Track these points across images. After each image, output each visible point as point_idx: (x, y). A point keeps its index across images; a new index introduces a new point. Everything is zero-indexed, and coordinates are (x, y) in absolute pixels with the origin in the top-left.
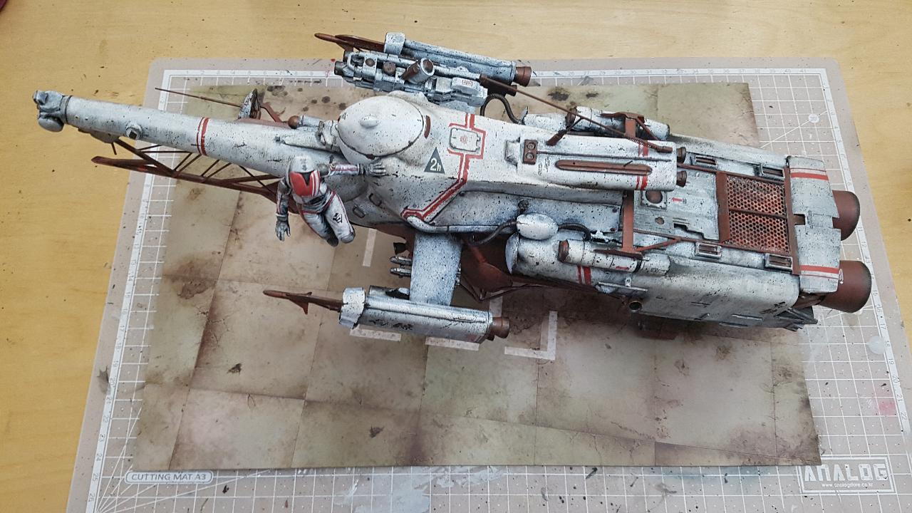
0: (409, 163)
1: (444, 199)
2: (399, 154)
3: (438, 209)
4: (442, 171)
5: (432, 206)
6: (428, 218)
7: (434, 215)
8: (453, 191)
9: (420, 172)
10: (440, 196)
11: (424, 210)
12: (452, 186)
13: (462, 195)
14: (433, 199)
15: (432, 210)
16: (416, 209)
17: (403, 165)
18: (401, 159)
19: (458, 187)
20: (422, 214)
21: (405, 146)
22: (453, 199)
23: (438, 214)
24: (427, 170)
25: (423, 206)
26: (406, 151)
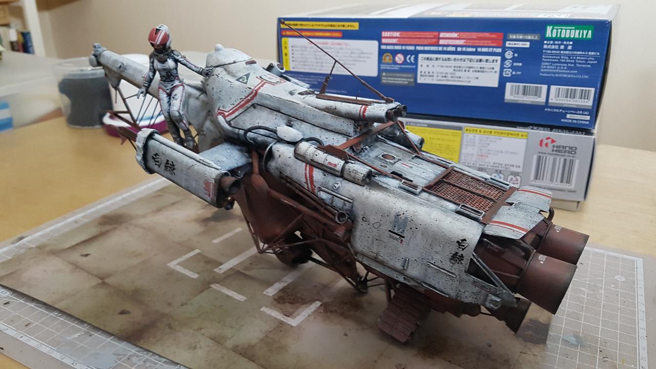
0: (229, 73)
1: (242, 106)
2: (225, 66)
3: (237, 113)
4: (246, 83)
5: (233, 109)
6: (228, 119)
7: (233, 117)
8: (248, 101)
9: (233, 80)
10: (241, 102)
11: (228, 111)
12: (248, 96)
13: (254, 106)
14: (236, 103)
15: (233, 112)
16: (224, 110)
17: (224, 72)
18: (226, 70)
19: (252, 98)
20: (226, 114)
21: (230, 62)
22: (248, 108)
23: (236, 117)
24: (238, 80)
25: (229, 107)
26: (230, 65)
